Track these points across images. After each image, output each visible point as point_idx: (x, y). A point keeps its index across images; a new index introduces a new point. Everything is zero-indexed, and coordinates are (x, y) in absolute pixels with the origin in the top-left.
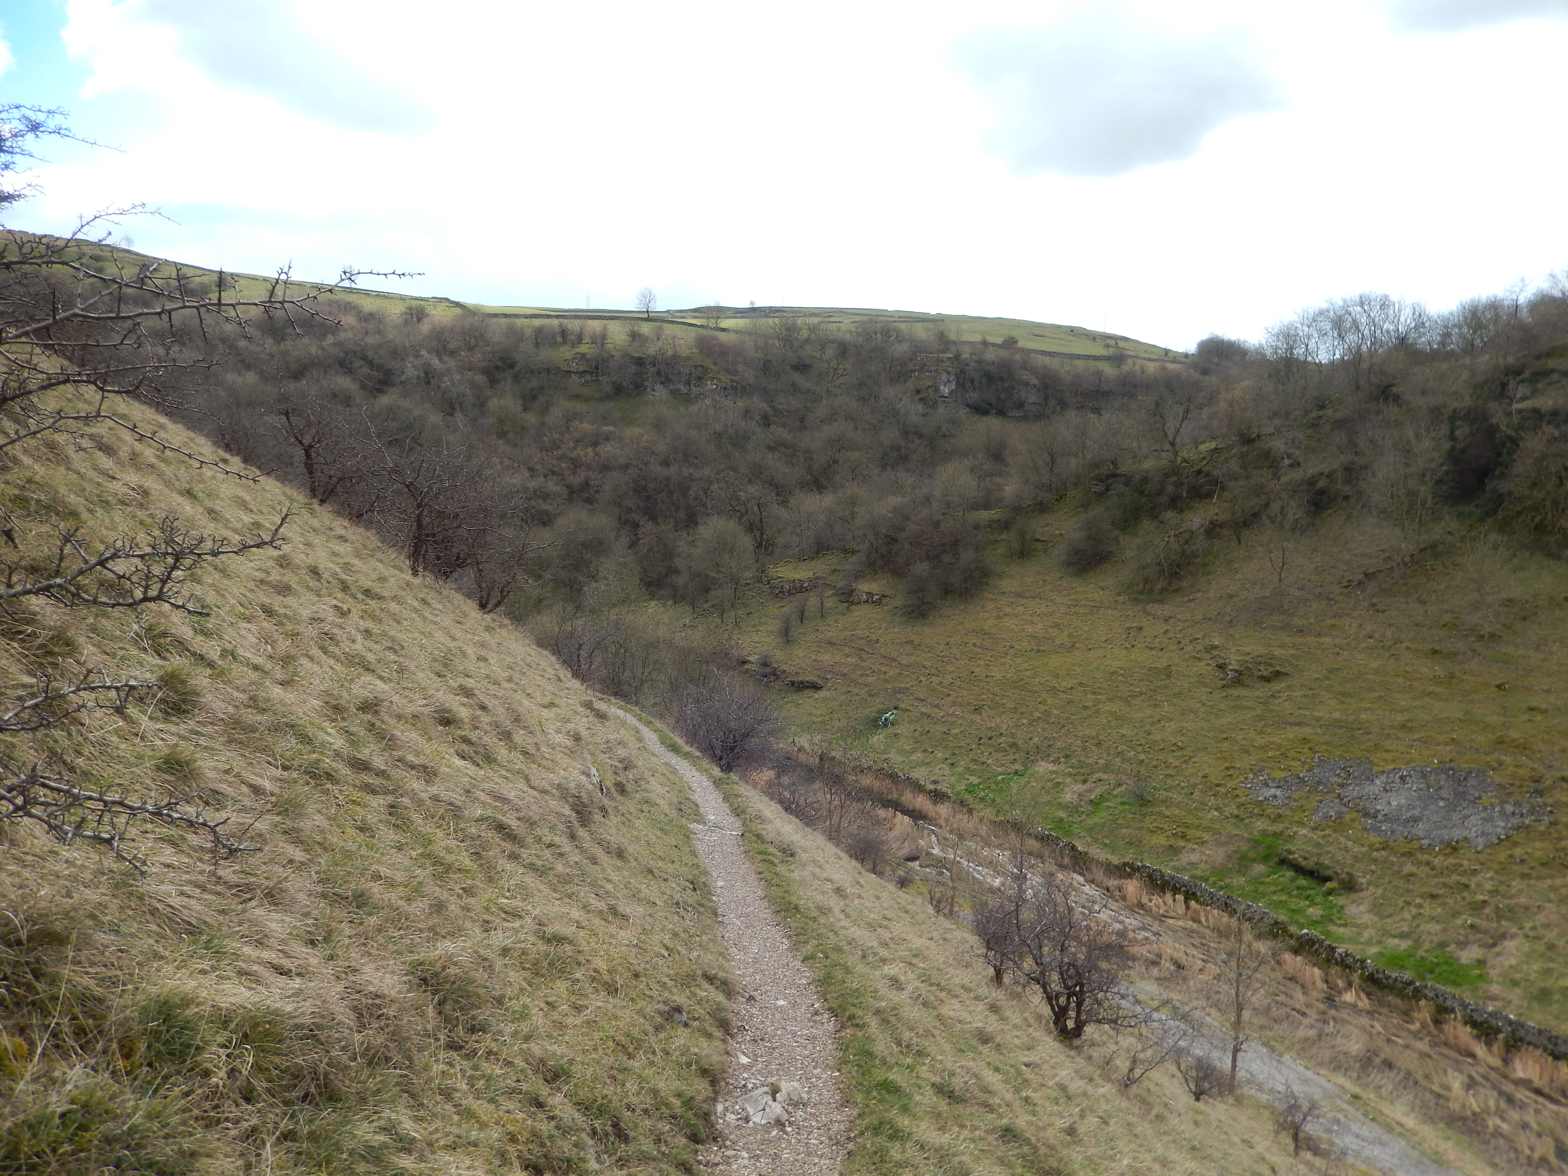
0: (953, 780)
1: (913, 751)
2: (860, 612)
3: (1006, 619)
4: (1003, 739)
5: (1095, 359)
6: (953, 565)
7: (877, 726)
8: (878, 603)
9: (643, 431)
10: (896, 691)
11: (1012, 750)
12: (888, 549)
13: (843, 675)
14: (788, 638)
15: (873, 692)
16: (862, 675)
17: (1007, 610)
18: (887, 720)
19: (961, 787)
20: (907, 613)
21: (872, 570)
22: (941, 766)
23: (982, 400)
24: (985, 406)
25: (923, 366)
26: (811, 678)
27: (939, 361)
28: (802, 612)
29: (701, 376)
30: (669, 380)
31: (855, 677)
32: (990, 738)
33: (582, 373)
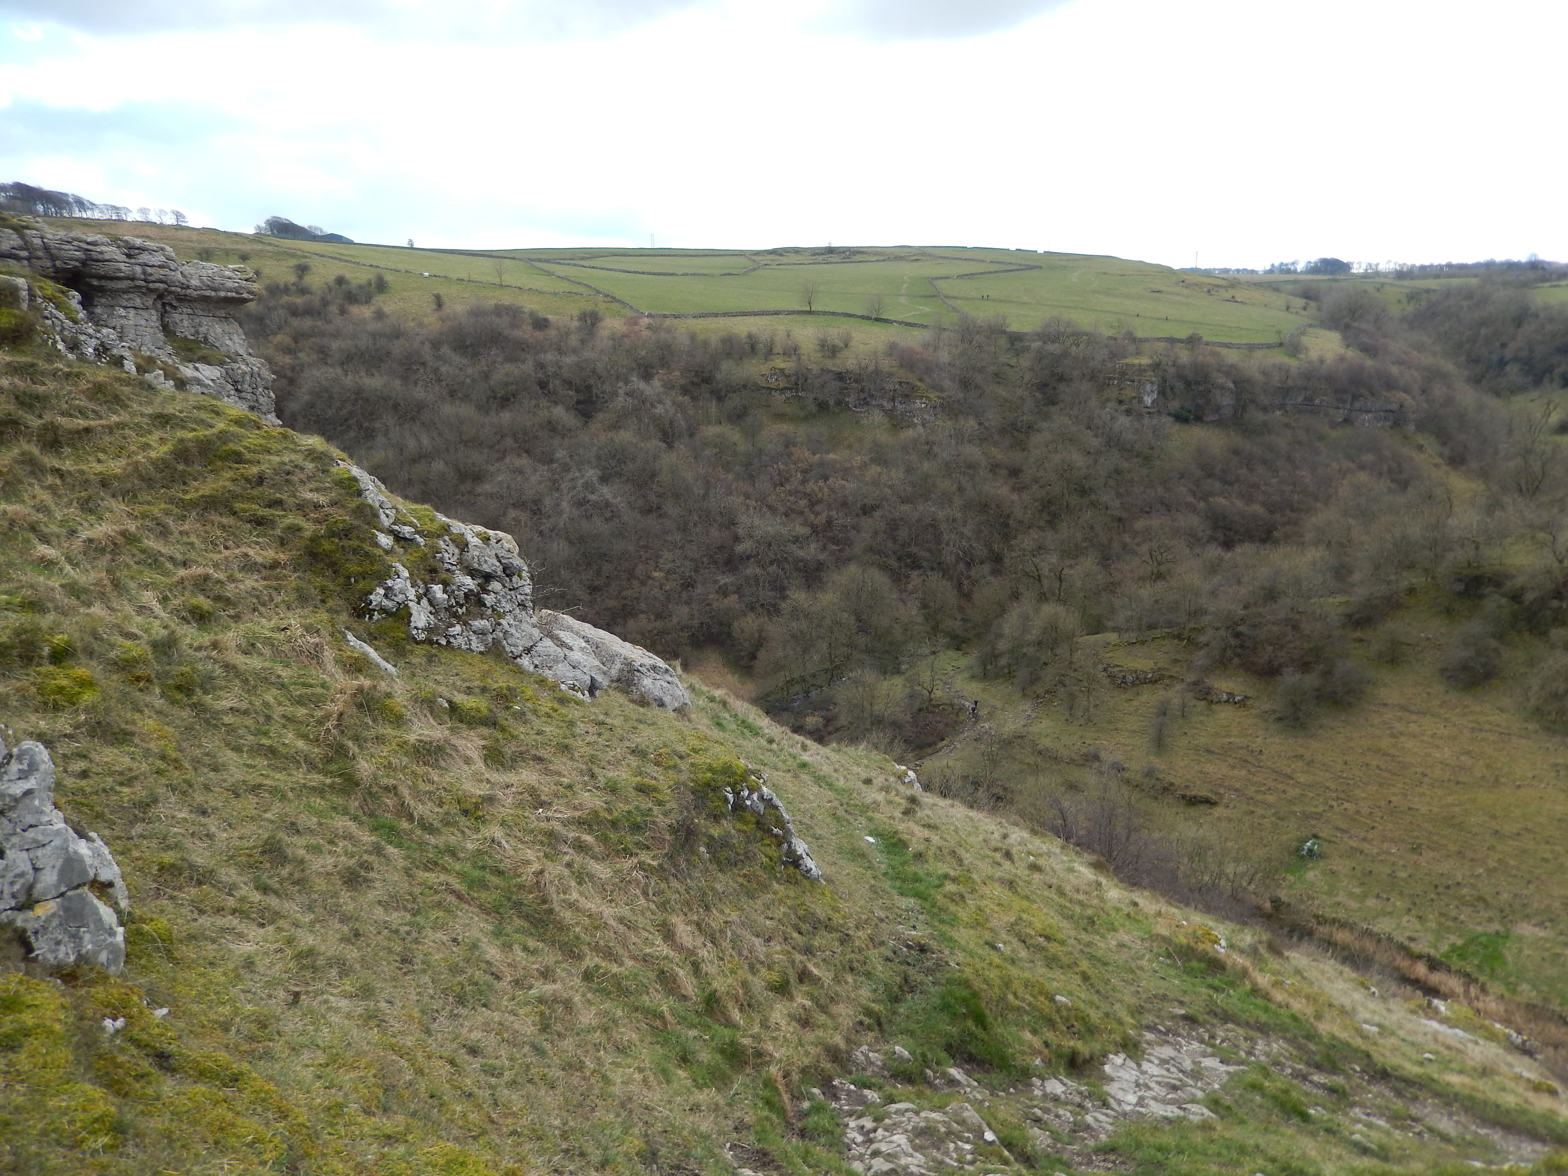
0: (1431, 937)
1: (1365, 896)
2: (1225, 714)
3: (1403, 739)
4: (1465, 891)
5: (1269, 346)
6: (1327, 674)
7: (1302, 857)
8: (1242, 704)
9: (866, 459)
10: (1307, 816)
11: (1481, 905)
12: (1242, 646)
13: (1237, 790)
14: (1160, 743)
15: (1281, 814)
16: (1258, 792)
17: (1399, 727)
18: (1310, 850)
19: (1445, 948)
20: (1280, 719)
21: (1221, 663)
22: (1406, 918)
23: (1182, 408)
24: (1185, 414)
25: (1123, 374)
26: (1204, 793)
27: (1141, 370)
28: (1165, 714)
29: (908, 394)
30: (872, 396)
31: (1250, 793)
32: (1448, 887)
33: (783, 390)
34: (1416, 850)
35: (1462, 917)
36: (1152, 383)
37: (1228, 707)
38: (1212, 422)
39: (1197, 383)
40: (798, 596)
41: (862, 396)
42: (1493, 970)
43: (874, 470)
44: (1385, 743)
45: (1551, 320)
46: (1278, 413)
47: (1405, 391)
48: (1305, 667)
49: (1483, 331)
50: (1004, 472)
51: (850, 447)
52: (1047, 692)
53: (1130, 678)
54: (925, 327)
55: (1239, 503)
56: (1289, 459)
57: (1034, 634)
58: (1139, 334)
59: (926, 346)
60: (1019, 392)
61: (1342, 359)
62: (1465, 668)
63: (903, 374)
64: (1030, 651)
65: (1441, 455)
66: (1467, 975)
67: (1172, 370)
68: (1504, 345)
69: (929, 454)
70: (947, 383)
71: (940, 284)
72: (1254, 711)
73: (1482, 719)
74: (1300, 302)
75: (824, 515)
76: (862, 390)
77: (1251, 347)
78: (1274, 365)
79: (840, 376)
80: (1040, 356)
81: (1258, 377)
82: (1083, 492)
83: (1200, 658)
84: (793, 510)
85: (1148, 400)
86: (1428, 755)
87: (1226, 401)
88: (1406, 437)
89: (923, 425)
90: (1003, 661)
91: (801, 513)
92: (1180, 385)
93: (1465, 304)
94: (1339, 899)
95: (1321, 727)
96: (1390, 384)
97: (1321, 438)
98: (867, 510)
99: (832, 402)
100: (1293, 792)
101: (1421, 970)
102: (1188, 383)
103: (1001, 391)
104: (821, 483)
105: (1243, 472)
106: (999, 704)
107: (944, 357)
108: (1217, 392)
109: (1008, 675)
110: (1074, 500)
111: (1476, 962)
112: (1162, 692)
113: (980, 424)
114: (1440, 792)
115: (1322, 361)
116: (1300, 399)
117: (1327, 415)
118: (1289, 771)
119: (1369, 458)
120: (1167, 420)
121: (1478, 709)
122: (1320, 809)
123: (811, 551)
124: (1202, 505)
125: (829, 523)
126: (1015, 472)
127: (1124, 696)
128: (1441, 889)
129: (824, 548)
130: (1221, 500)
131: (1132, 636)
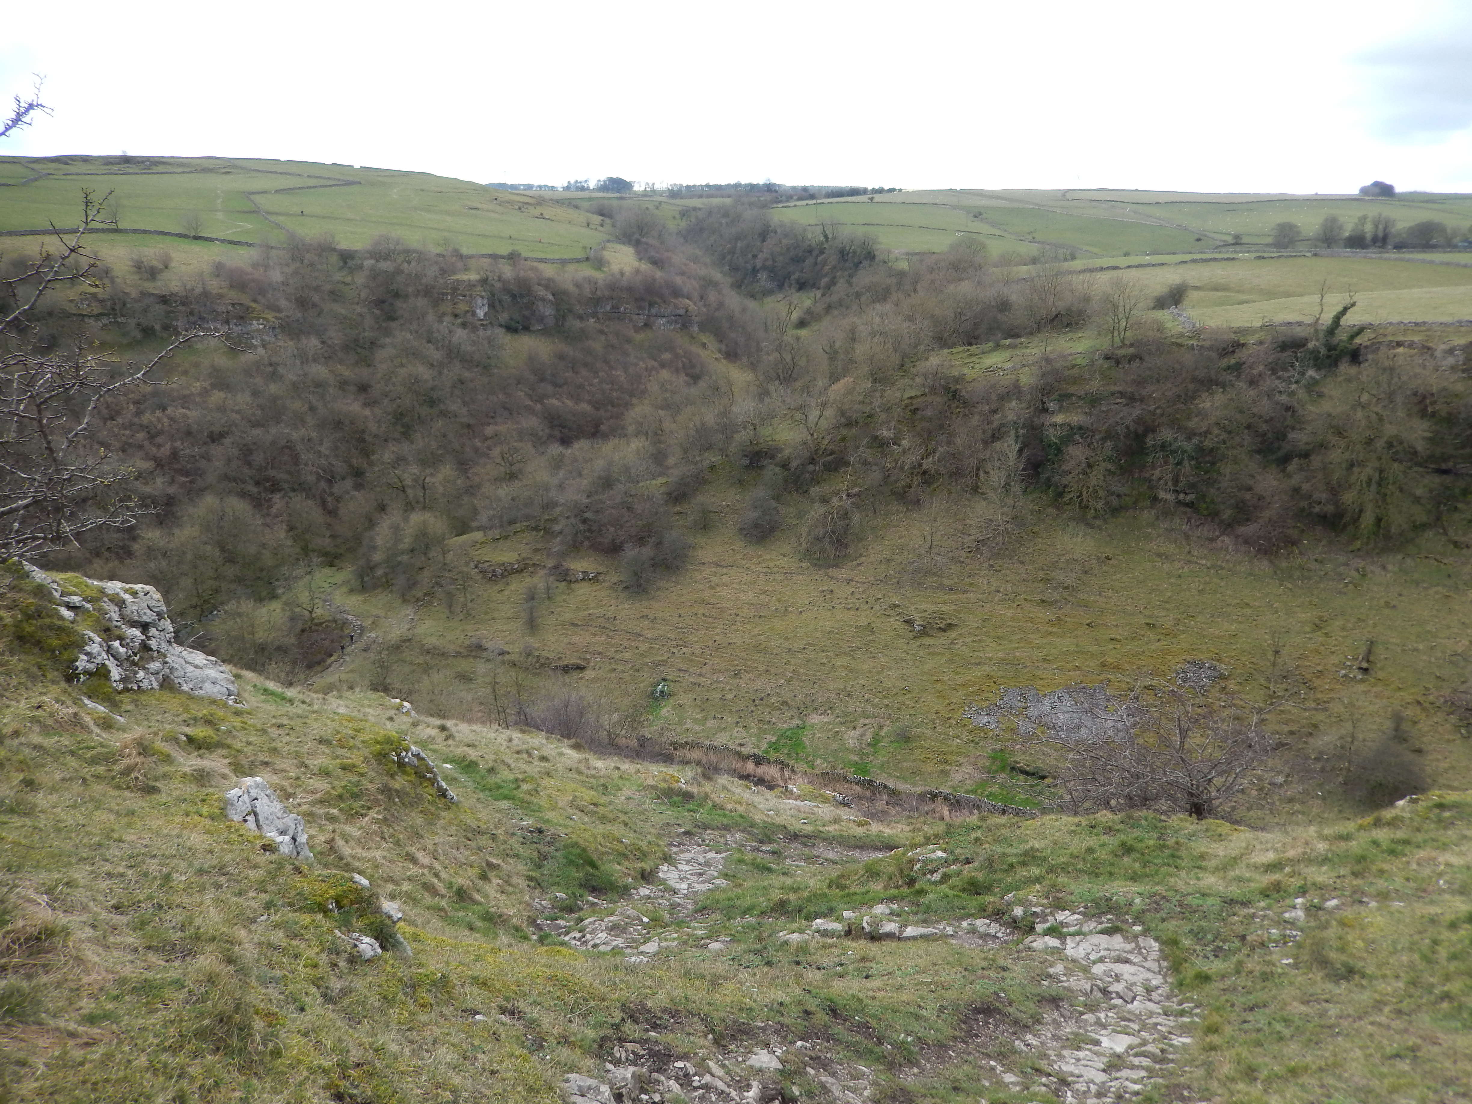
0: (754, 740)
4: (773, 699)
5: (578, 261)
6: (659, 544)
7: (656, 699)
8: (595, 580)
9: (206, 384)
10: (657, 665)
11: (785, 708)
12: (590, 530)
13: (600, 653)
14: (532, 625)
15: (637, 667)
16: (616, 652)
17: (715, 580)
18: (662, 692)
19: (764, 746)
20: (626, 588)
21: (575, 548)
22: (736, 729)
23: (511, 319)
24: (514, 325)
25: (455, 289)
26: (574, 661)
27: (471, 285)
28: (533, 599)
29: (243, 316)
30: (202, 318)
31: (610, 654)
32: (762, 699)
33: (98, 317)
34: (737, 675)
35: (774, 720)
36: (482, 297)
37: (585, 584)
38: (538, 331)
39: (522, 296)
40: (153, 535)
41: (192, 319)
42: (797, 754)
43: (217, 396)
44: (706, 595)
45: (786, 235)
46: (592, 320)
47: (689, 298)
48: (641, 541)
49: (739, 244)
50: (353, 388)
51: (185, 373)
52: (426, 594)
53: (499, 571)
54: (250, 245)
55: (569, 403)
56: (606, 361)
57: (407, 542)
58: (465, 251)
59: (255, 266)
60: (358, 309)
61: (637, 271)
62: (756, 526)
63: (233, 295)
64: (405, 558)
65: (720, 351)
66: (782, 763)
67: (498, 285)
68: (755, 256)
69: (274, 376)
70: (283, 303)
71: (257, 198)
72: (606, 584)
73: (772, 565)
74: (597, 219)
75: (168, 446)
76: (192, 313)
77: (564, 262)
78: (584, 278)
79: (164, 300)
80: (374, 274)
81: (572, 289)
82: (432, 403)
83: (557, 545)
84: (130, 445)
85: (481, 313)
86: (738, 599)
87: (548, 311)
88: (693, 338)
89: (264, 346)
90: (379, 572)
91: (141, 447)
92: (506, 298)
93: (724, 221)
94: (688, 726)
95: (659, 589)
96: (676, 293)
97: (629, 341)
98: (215, 438)
99: (157, 327)
100: (644, 647)
101: (750, 766)
102: (514, 296)
103: (340, 309)
104: (158, 413)
105: (569, 374)
106: (382, 613)
107: (276, 276)
108: (540, 303)
109: (386, 584)
110: (425, 411)
111: (786, 751)
112: (528, 580)
113: (323, 342)
114: (748, 627)
115: (622, 274)
116: (608, 308)
117: (631, 320)
118: (638, 630)
119: (666, 356)
120: (500, 332)
121: (768, 557)
122: (665, 658)
123: (159, 485)
124: (538, 407)
125: (175, 455)
126: (363, 388)
127: (496, 588)
128: (757, 702)
129: (172, 481)
130: (554, 402)
131: (496, 533)
